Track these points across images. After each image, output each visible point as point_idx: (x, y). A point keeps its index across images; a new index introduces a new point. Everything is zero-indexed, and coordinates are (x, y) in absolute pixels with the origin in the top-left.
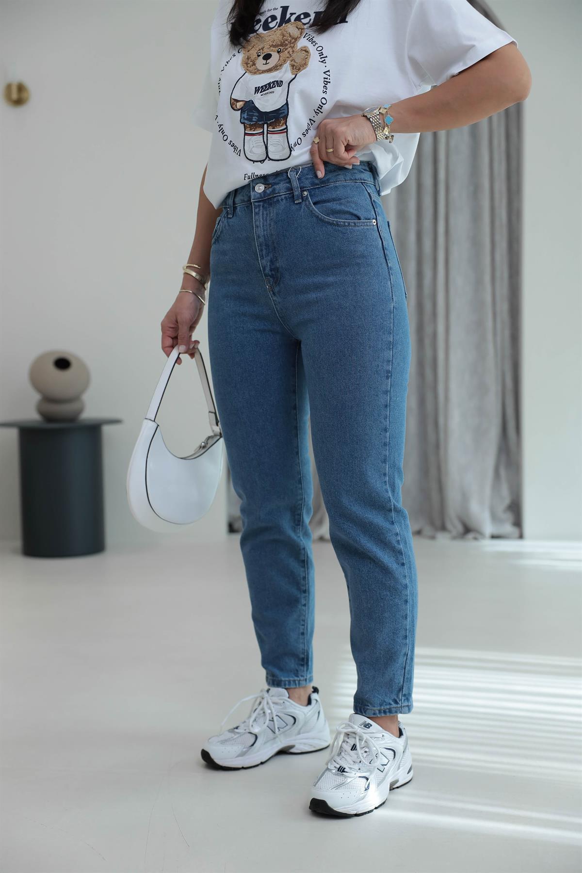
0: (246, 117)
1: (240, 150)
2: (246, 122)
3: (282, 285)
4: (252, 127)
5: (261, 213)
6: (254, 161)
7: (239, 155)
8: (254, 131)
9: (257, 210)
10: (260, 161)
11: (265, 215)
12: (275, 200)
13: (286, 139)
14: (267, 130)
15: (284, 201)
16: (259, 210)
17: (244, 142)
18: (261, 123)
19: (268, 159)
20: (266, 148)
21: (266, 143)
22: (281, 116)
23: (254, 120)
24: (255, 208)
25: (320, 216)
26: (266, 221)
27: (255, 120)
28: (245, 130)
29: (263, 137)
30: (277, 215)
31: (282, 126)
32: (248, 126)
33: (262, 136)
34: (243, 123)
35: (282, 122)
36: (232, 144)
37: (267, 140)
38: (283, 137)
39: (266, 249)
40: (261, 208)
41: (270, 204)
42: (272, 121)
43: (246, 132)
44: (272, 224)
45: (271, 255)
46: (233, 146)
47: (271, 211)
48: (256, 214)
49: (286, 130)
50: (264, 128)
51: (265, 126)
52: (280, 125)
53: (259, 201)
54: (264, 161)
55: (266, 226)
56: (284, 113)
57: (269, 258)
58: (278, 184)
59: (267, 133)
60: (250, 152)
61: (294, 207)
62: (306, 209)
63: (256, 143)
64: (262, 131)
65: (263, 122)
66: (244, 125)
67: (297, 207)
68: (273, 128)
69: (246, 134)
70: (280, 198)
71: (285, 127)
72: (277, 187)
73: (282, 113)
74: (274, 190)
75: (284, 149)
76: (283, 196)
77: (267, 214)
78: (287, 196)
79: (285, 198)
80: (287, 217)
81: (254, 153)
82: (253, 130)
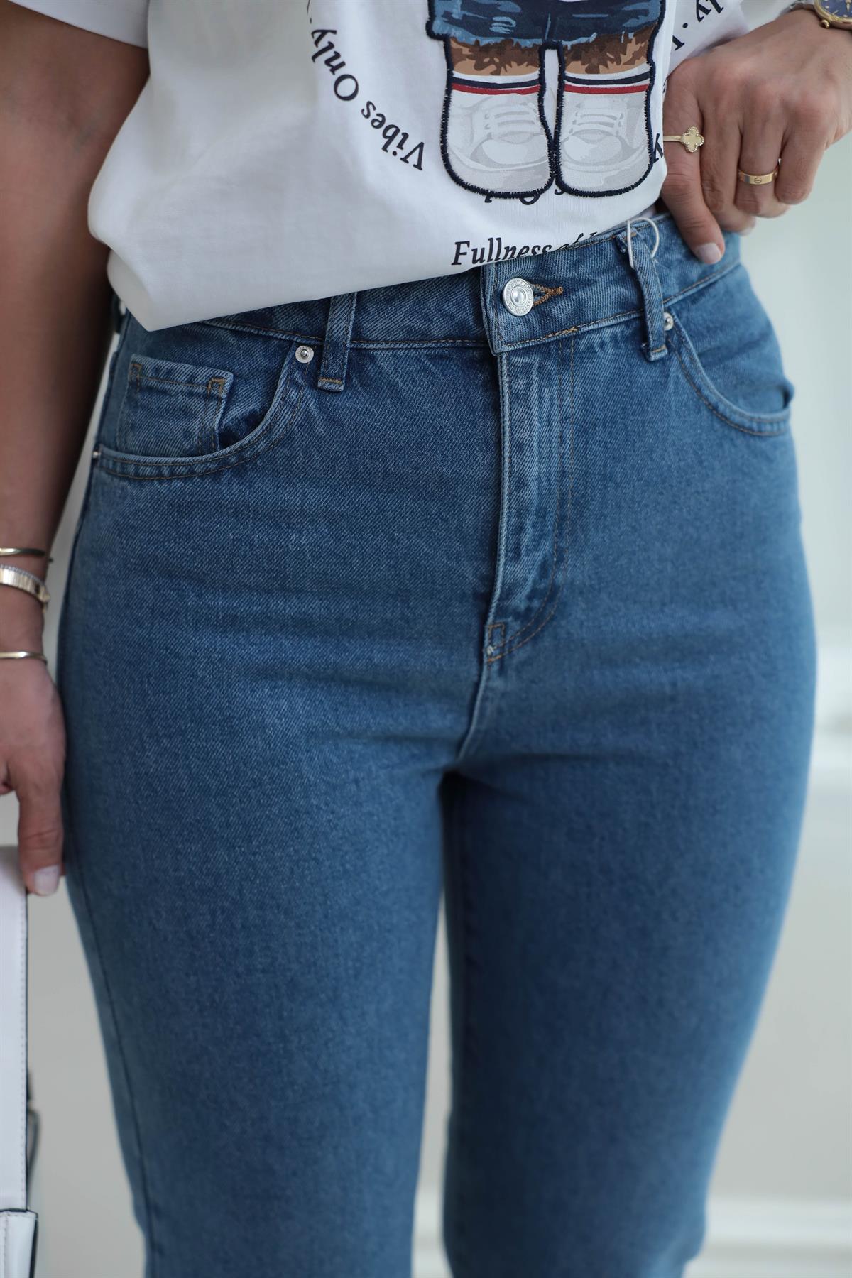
0: (457, 13)
1: (421, 146)
2: (457, 32)
3: (547, 642)
4: (481, 56)
5: (534, 397)
6: (489, 195)
7: (419, 166)
8: (497, 73)
9: (520, 385)
10: (521, 196)
11: (546, 404)
12: (582, 345)
13: (644, 118)
14: (562, 77)
15: (610, 349)
16: (529, 385)
17: (445, 116)
18: (528, 43)
19: (554, 187)
20: (554, 146)
21: (552, 126)
22: (631, 23)
23: (497, 28)
24: (513, 376)
25: (721, 408)
26: (549, 423)
27: (502, 30)
28: (450, 66)
29: (541, 100)
30: (587, 400)
31: (631, 63)
32: (466, 51)
33: (535, 96)
34: (445, 39)
35: (633, 47)
36: (373, 115)
37: (559, 113)
38: (629, 106)
39: (534, 526)
40: (535, 377)
41: (564, 363)
42: (583, 40)
43: (457, 75)
44: (569, 436)
45: (547, 547)
46: (379, 122)
47: (567, 385)
48: (516, 397)
49: (647, 82)
50: (542, 65)
51: (551, 57)
52: (624, 58)
53: (526, 352)
54: (536, 194)
55: (549, 441)
56: (646, 12)
57: (539, 556)
58: (589, 284)
59: (562, 88)
60: (475, 157)
61: (645, 376)
62: (683, 380)
63: (501, 124)
64: (534, 75)
65: (539, 41)
66: (447, 49)
67: (656, 372)
68: (589, 71)
69: (452, 83)
70: (596, 339)
71: (645, 68)
72: (588, 296)
73: (635, 14)
74: (580, 307)
75: (627, 151)
76: (607, 333)
77: (552, 398)
78: (618, 329)
79: (614, 337)
80: (624, 409)
81: (490, 163)
82: (493, 68)
